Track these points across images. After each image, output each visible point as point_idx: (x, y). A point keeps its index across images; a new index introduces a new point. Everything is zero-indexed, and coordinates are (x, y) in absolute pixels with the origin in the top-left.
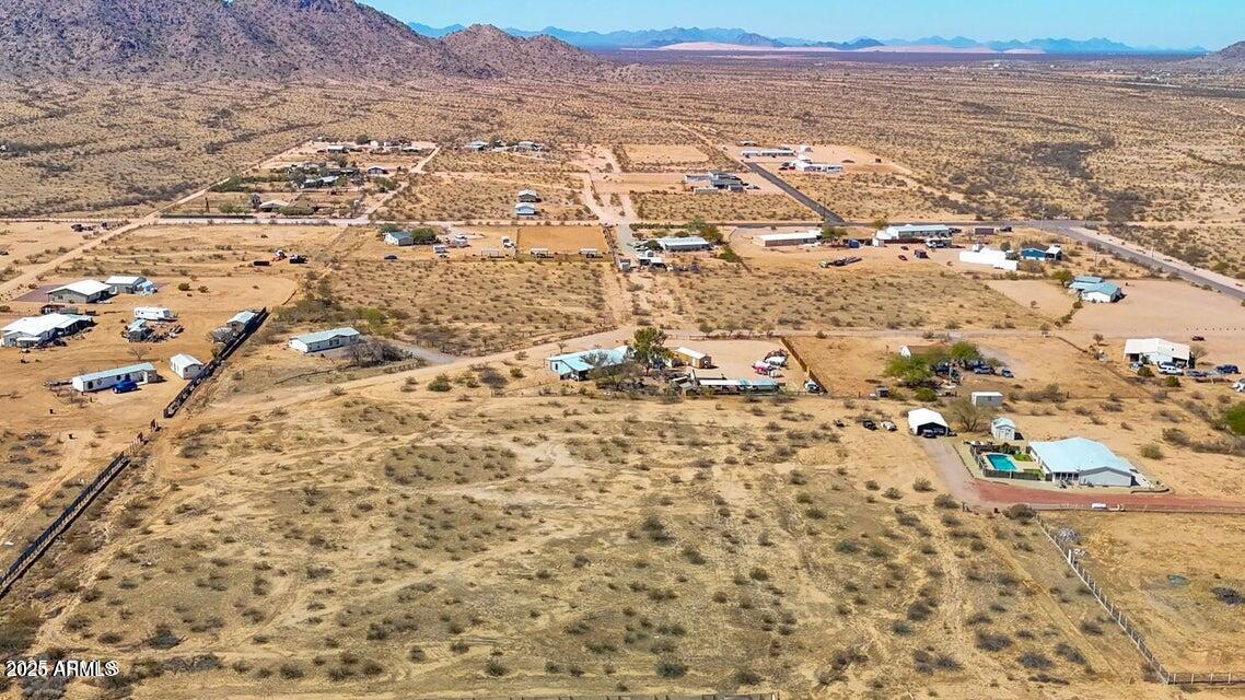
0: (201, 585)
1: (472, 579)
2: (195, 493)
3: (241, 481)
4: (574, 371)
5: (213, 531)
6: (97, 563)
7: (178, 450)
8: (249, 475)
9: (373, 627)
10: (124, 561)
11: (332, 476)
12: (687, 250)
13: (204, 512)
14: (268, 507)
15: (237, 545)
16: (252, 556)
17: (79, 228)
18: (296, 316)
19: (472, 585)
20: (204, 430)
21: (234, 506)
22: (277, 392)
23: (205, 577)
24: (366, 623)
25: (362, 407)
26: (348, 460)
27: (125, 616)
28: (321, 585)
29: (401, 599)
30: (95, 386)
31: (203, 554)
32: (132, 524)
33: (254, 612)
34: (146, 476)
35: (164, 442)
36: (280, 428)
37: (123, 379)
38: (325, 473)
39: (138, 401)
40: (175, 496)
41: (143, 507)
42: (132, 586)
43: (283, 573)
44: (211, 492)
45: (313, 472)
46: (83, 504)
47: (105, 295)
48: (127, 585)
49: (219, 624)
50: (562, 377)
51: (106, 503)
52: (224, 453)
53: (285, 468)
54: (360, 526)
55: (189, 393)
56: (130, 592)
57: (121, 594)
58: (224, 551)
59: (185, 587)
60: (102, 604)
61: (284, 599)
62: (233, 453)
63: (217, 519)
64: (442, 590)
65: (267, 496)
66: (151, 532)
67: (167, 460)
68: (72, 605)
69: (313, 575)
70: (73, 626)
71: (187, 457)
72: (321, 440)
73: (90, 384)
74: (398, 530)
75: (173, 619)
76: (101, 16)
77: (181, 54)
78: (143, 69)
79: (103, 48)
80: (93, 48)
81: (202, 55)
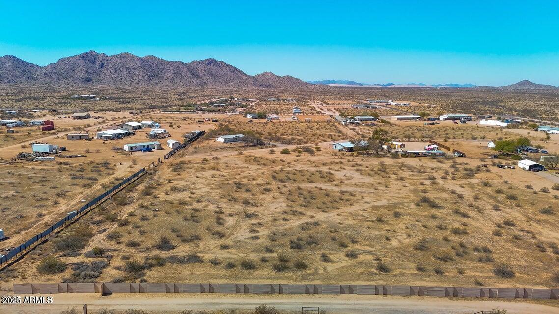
0: (186, 219)
1: (338, 221)
2: (181, 184)
3: (203, 180)
4: (345, 148)
5: (190, 197)
6: (128, 209)
7: (171, 169)
8: (206, 178)
9: (292, 242)
10: (143, 209)
11: (246, 179)
12: (367, 120)
13: (186, 190)
14: (218, 189)
15: (204, 203)
16: (212, 207)
17: (132, 113)
18: (218, 133)
19: (340, 223)
20: (182, 163)
21: (201, 188)
22: (213, 153)
23: (189, 216)
24: (287, 240)
25: (253, 158)
26: (252, 173)
27: (142, 233)
28: (254, 221)
29: (303, 229)
30: (134, 149)
31: (186, 207)
32: (148, 194)
33: (218, 233)
34: (156, 177)
35: (164, 167)
36: (218, 164)
37: (146, 147)
38: (243, 178)
39: (153, 154)
40: (171, 184)
41: (154, 188)
42: (147, 220)
43: (231, 215)
44: (188, 183)
45: (237, 178)
46: (123, 186)
47: (139, 127)
48: (144, 219)
49: (198, 238)
50: (340, 150)
51: (136, 186)
52: (193, 171)
53: (223, 176)
54: (268, 197)
55: (175, 152)
56: (145, 223)
57: (141, 223)
58: (196, 205)
59: (177, 221)
60: (129, 227)
61: (234, 227)
62: (197, 170)
63: (192, 193)
64: (324, 226)
65: (216, 185)
66: (158, 197)
67: (166, 173)
68: (113, 227)
69: (248, 216)
70: (111, 237)
71: (175, 171)
72: (237, 167)
73: (131, 148)
74: (287, 199)
75: (170, 235)
76: (143, 67)
77: (169, 79)
78: (156, 84)
79: (143, 76)
80: (140, 77)
81: (175, 79)
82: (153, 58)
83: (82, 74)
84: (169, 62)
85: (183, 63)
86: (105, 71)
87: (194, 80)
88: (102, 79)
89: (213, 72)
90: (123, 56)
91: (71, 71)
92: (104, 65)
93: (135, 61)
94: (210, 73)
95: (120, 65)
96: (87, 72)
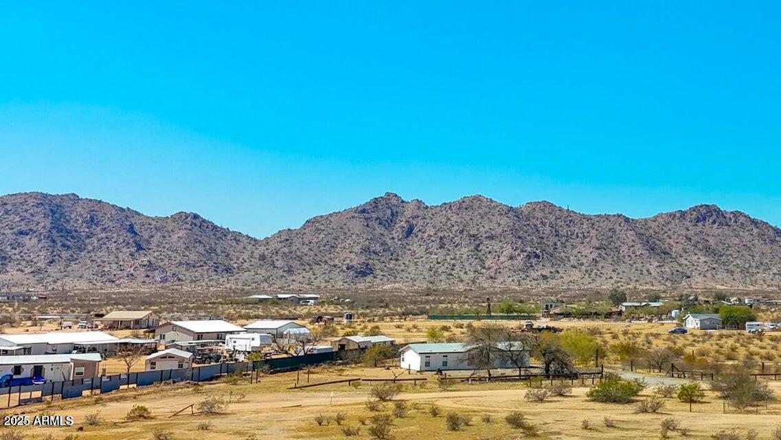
76: (514, 231)
77: (582, 264)
78: (545, 277)
79: (511, 258)
80: (502, 259)
81: (600, 265)
82: (546, 207)
83: (352, 256)
84: (588, 218)
85: (627, 220)
86: (415, 248)
87: (653, 266)
88: (403, 267)
89: (712, 241)
90: (467, 205)
91: (327, 247)
92: (416, 230)
93: (497, 218)
94: (700, 246)
95: (456, 228)
96: (366, 250)
